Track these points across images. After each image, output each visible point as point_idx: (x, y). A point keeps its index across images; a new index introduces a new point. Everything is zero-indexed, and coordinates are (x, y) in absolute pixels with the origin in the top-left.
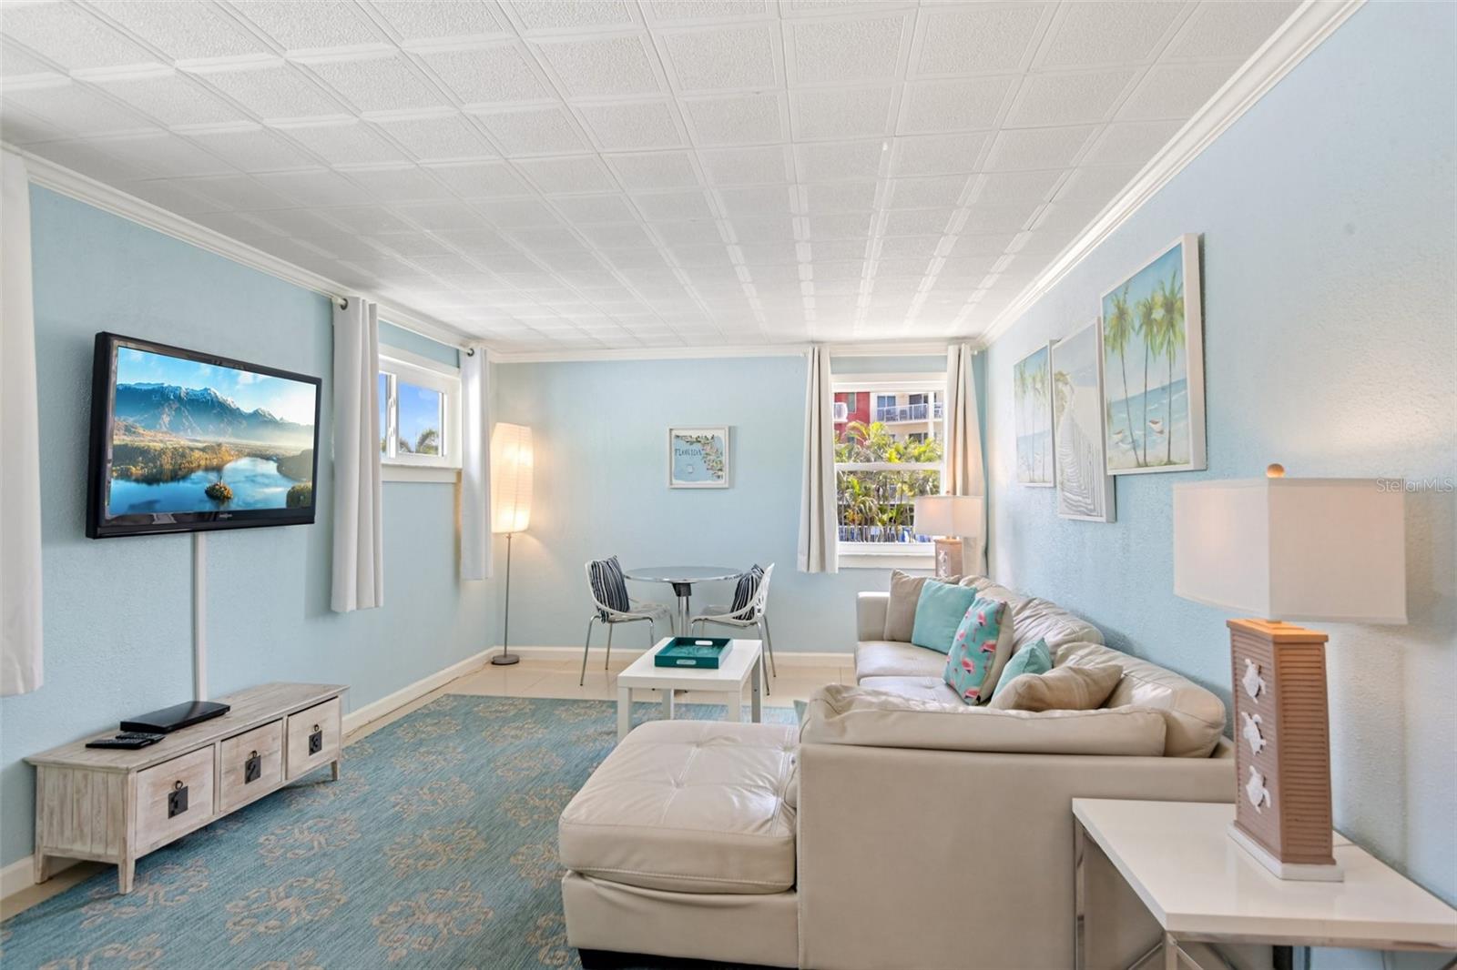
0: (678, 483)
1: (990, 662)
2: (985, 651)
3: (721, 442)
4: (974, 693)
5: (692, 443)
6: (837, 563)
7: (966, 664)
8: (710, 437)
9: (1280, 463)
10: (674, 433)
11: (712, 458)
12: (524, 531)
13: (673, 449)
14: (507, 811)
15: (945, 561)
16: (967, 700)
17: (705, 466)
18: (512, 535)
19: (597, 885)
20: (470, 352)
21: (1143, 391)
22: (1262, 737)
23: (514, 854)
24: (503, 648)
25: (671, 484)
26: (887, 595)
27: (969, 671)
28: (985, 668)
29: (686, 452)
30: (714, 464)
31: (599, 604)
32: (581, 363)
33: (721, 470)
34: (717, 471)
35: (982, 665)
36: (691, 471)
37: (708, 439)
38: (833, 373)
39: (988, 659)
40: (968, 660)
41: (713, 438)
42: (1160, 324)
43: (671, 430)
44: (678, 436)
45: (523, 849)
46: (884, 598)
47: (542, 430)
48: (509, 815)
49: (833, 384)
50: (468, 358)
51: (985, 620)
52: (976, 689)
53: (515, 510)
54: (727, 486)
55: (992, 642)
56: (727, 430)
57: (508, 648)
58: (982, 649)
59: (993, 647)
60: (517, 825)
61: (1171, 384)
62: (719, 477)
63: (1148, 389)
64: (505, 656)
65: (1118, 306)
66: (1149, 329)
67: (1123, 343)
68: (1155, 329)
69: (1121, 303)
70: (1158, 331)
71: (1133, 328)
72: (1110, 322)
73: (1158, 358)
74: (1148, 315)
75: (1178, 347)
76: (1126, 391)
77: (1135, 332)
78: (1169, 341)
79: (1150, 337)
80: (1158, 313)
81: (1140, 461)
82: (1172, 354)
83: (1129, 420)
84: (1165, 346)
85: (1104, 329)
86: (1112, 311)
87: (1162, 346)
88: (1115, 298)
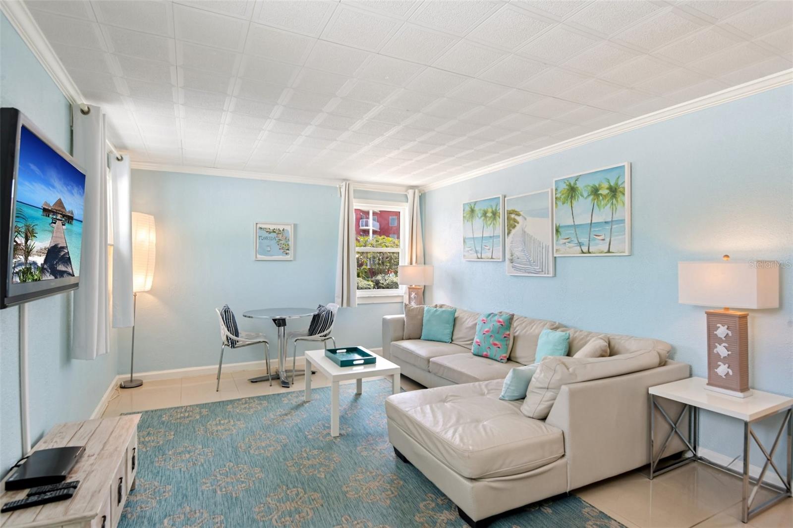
0: (260, 257)
1: (508, 342)
2: (505, 337)
3: (288, 232)
4: (505, 357)
5: (270, 233)
6: (357, 301)
7: (495, 344)
8: (281, 229)
9: (728, 255)
10: (259, 226)
11: (282, 242)
12: (148, 292)
13: (258, 236)
15: (415, 298)
16: (502, 361)
17: (278, 247)
18: (137, 294)
19: (488, 482)
20: (120, 158)
21: (590, 222)
22: (728, 351)
24: (130, 375)
25: (256, 257)
26: (403, 316)
27: (499, 347)
28: (507, 345)
29: (266, 238)
30: (284, 246)
31: (230, 336)
32: (190, 174)
33: (288, 250)
34: (285, 250)
35: (505, 344)
36: (269, 249)
37: (280, 231)
38: (354, 198)
39: (507, 340)
40: (497, 342)
41: (283, 230)
42: (605, 197)
43: (257, 224)
44: (261, 228)
46: (401, 318)
47: (160, 219)
49: (354, 204)
50: (117, 161)
51: (504, 323)
52: (505, 355)
53: (146, 275)
54: (292, 259)
55: (508, 333)
56: (292, 225)
57: (134, 375)
58: (503, 336)
59: (509, 335)
61: (612, 221)
62: (287, 254)
63: (593, 222)
64: (131, 381)
65: (570, 185)
66: (596, 197)
67: (573, 201)
68: (601, 198)
69: (572, 184)
70: (603, 199)
71: (582, 196)
72: (561, 191)
73: (602, 210)
74: (595, 192)
75: (619, 206)
76: (574, 222)
77: (584, 197)
78: (612, 203)
79: (596, 200)
80: (604, 191)
81: (584, 251)
82: (614, 209)
83: (576, 234)
84: (609, 205)
85: (556, 194)
86: (563, 187)
87: (606, 205)
88: (566, 182)
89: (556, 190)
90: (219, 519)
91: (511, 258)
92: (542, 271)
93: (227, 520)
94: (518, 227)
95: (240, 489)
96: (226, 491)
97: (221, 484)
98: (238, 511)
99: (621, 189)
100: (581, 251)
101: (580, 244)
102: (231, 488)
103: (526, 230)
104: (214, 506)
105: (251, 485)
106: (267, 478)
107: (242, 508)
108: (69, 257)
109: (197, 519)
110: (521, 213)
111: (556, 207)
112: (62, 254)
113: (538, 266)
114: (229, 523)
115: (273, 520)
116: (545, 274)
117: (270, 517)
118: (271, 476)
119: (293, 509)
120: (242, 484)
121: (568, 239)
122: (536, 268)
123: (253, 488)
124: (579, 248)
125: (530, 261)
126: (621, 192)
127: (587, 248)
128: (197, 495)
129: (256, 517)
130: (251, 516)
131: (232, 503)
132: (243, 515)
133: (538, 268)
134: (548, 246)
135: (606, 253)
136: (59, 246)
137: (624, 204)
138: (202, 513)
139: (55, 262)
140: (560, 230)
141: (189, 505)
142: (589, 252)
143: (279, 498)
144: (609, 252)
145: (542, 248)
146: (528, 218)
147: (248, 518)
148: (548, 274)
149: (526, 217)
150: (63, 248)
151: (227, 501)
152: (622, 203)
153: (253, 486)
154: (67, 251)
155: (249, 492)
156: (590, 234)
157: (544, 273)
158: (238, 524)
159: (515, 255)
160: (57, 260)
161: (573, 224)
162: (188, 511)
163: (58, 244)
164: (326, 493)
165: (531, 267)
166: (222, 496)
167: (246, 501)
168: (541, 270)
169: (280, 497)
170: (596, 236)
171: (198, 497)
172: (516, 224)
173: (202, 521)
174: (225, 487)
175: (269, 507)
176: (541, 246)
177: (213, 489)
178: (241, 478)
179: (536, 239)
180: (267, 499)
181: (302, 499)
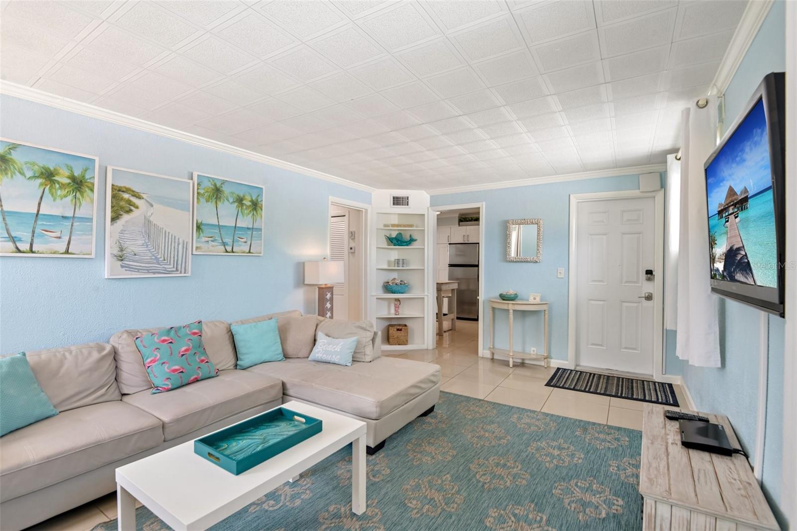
2: (183, 355)
14: (458, 492)
21: (234, 225)
23: (454, 457)
42: (248, 207)
45: (450, 458)
48: (456, 488)
60: (452, 476)
61: (253, 228)
63: (237, 226)
65: (215, 185)
66: (240, 205)
67: (218, 201)
68: (245, 207)
69: (218, 186)
70: (246, 208)
71: (228, 200)
72: (205, 188)
73: (245, 217)
74: (240, 201)
75: (258, 218)
76: (218, 222)
77: (229, 202)
78: (253, 214)
79: (240, 208)
80: (247, 203)
81: (228, 250)
82: (255, 219)
83: (220, 234)
84: (251, 215)
85: (198, 189)
86: (208, 185)
87: (249, 214)
88: (212, 181)
89: (199, 184)
90: (557, 492)
91: (120, 253)
92: (177, 270)
93: (552, 487)
94: (136, 213)
95: (523, 509)
96: (537, 515)
97: (538, 527)
98: (539, 490)
99: (260, 205)
100: (225, 251)
101: (224, 244)
102: (530, 516)
103: (151, 219)
104: (556, 506)
105: (510, 507)
106: (490, 505)
107: (534, 489)
108: (748, 261)
109: (575, 501)
110: (144, 196)
111: (198, 202)
112: (738, 258)
113: (170, 265)
114: (551, 483)
115: (519, 468)
116: (181, 273)
117: (519, 472)
118: (485, 505)
119: (499, 468)
120: (516, 514)
121: (211, 237)
122: (166, 266)
123: (511, 502)
124: (223, 247)
125: (156, 258)
126: (260, 207)
127: (231, 248)
128: (568, 528)
129: (529, 477)
130: (531, 480)
131: (540, 499)
132: (537, 484)
133: (172, 266)
134: (187, 243)
135: (247, 253)
136: (735, 248)
137: (261, 216)
138: (569, 504)
139: (733, 269)
140: (202, 227)
141: (579, 521)
142: (233, 252)
143: (500, 481)
144: (250, 252)
145: (179, 244)
146: (155, 205)
147: (535, 479)
148: (185, 273)
149: (153, 203)
150: (739, 249)
151: (542, 504)
152: (260, 215)
153: (510, 504)
154: (743, 253)
155: (518, 501)
156: (234, 236)
157: (179, 272)
158: (544, 480)
159: (129, 251)
160: (734, 267)
161: (218, 224)
162: (581, 513)
163: (733, 245)
164: (465, 464)
165: (160, 266)
166: (544, 512)
167: (527, 493)
168: (175, 269)
169: (498, 481)
170: (240, 238)
171: (568, 524)
172: (132, 208)
173: (571, 497)
174: (535, 521)
175: (514, 478)
176: (177, 241)
177: (548, 526)
178: (512, 522)
179: (169, 233)
180: (509, 485)
181: (485, 469)
